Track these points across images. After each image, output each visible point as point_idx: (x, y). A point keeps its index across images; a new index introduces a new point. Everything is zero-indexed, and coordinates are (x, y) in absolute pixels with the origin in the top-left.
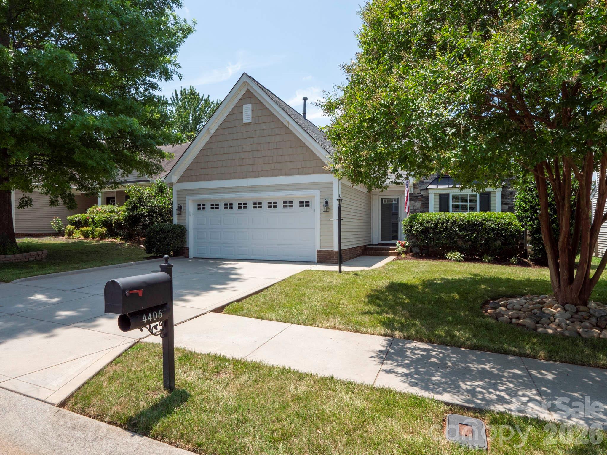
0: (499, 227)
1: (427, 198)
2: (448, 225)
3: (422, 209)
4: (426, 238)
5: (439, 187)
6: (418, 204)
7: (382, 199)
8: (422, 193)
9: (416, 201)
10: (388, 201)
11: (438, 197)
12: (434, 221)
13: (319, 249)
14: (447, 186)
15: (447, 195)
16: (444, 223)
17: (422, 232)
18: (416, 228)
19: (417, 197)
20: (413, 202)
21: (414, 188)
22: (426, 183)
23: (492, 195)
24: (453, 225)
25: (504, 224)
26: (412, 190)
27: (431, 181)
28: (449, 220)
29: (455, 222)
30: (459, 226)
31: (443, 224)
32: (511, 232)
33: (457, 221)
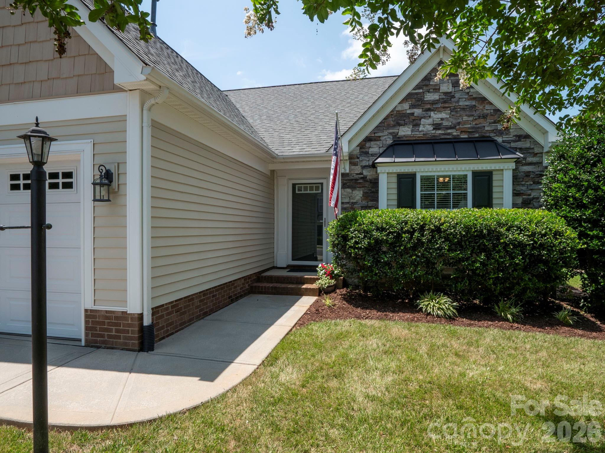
0: (536, 242)
1: (375, 183)
2: (423, 235)
3: (364, 203)
4: (377, 262)
5: (397, 160)
6: (358, 195)
7: (294, 185)
8: (365, 172)
9: (353, 188)
10: (306, 188)
11: (395, 180)
12: (392, 226)
13: (90, 306)
14: (413, 159)
15: (412, 176)
16: (414, 231)
17: (368, 249)
18: (356, 243)
19: (357, 180)
20: (349, 190)
21: (351, 163)
22: (372, 155)
23: (495, 177)
24: (433, 237)
25: (545, 235)
26: (346, 168)
27: (381, 150)
28: (425, 224)
29: (438, 229)
30: (447, 239)
31: (412, 233)
32: (562, 252)
33: (444, 227)
